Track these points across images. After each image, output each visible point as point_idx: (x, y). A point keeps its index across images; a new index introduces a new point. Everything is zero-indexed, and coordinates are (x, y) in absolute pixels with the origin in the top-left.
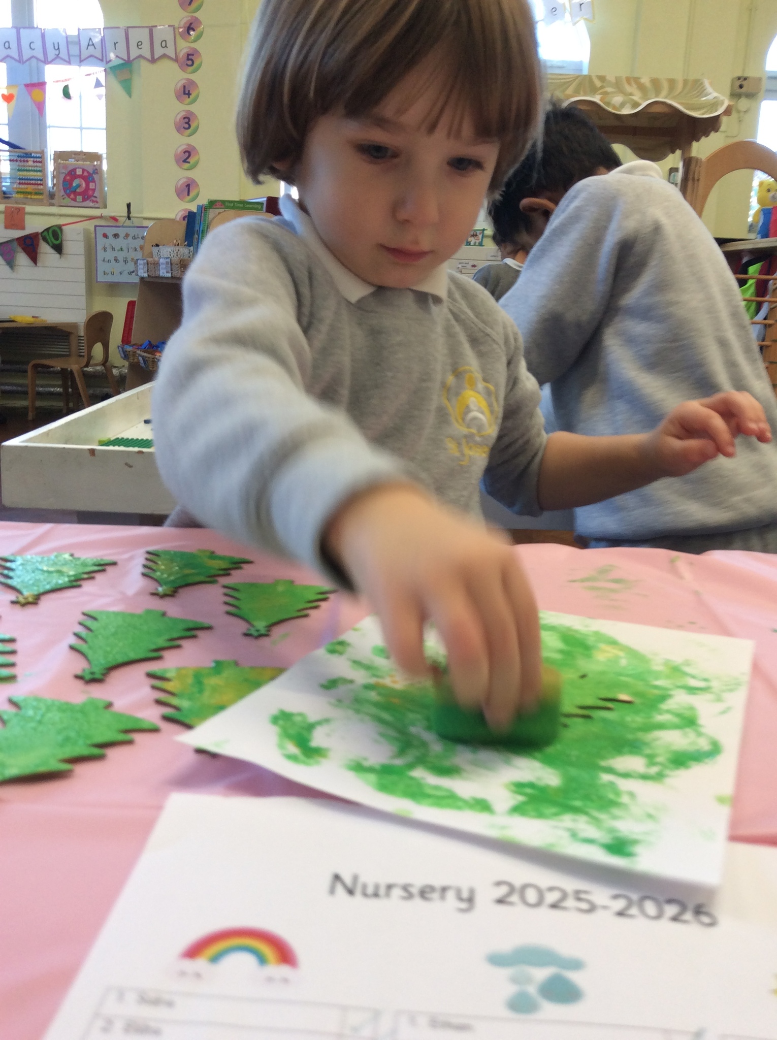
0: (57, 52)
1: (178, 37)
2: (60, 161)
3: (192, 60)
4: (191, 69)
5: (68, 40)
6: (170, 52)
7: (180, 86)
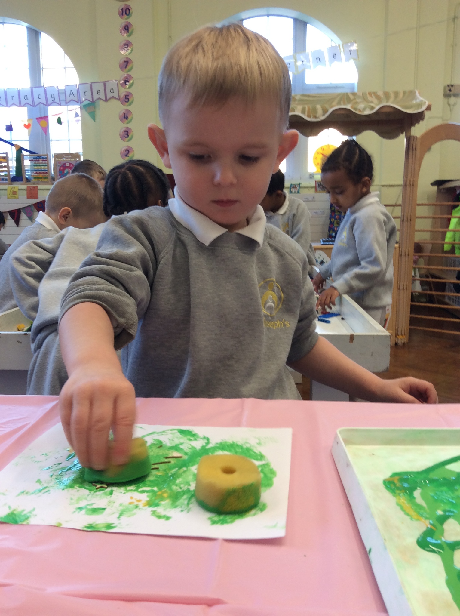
0: (53, 99)
1: (120, 87)
2: (57, 159)
3: (128, 99)
4: (127, 104)
5: (59, 92)
6: (116, 95)
7: (122, 114)
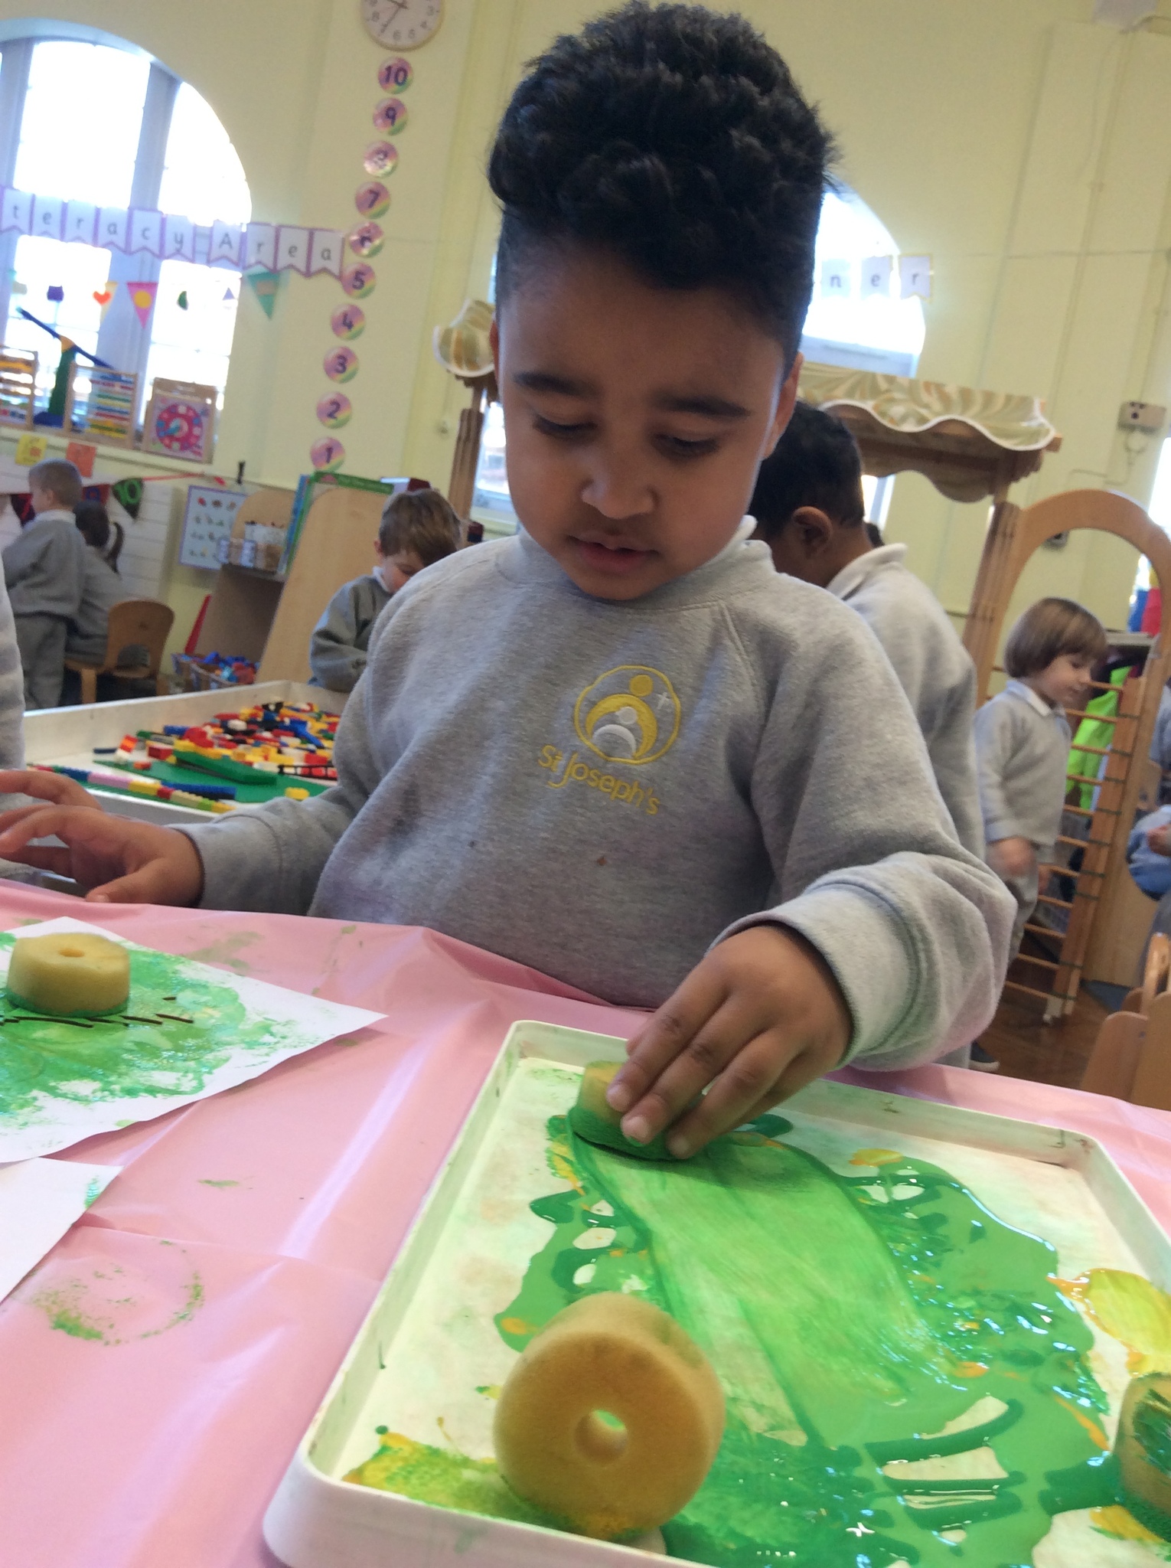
0: (178, 246)
1: (348, 251)
2: (159, 391)
3: (362, 283)
4: (357, 292)
5: (196, 232)
6: (333, 266)
7: (339, 312)
